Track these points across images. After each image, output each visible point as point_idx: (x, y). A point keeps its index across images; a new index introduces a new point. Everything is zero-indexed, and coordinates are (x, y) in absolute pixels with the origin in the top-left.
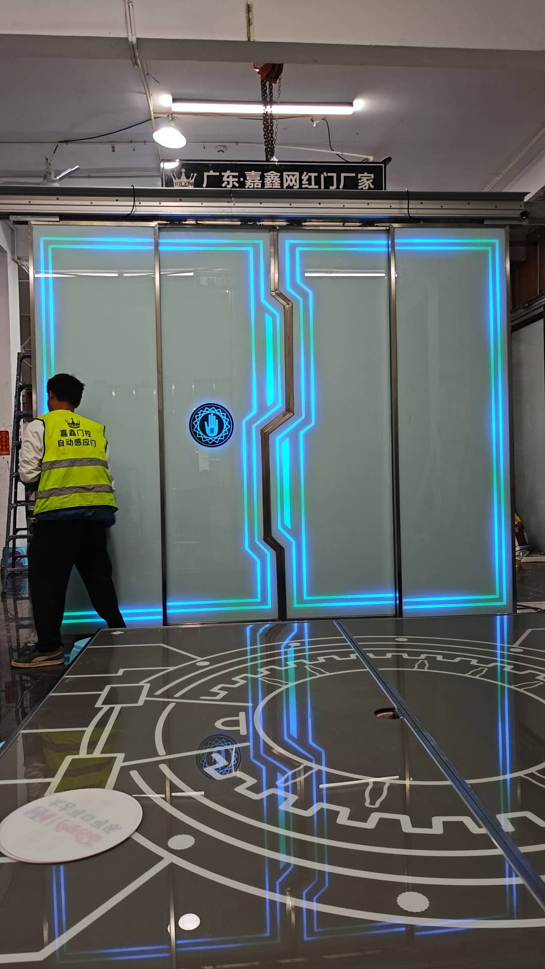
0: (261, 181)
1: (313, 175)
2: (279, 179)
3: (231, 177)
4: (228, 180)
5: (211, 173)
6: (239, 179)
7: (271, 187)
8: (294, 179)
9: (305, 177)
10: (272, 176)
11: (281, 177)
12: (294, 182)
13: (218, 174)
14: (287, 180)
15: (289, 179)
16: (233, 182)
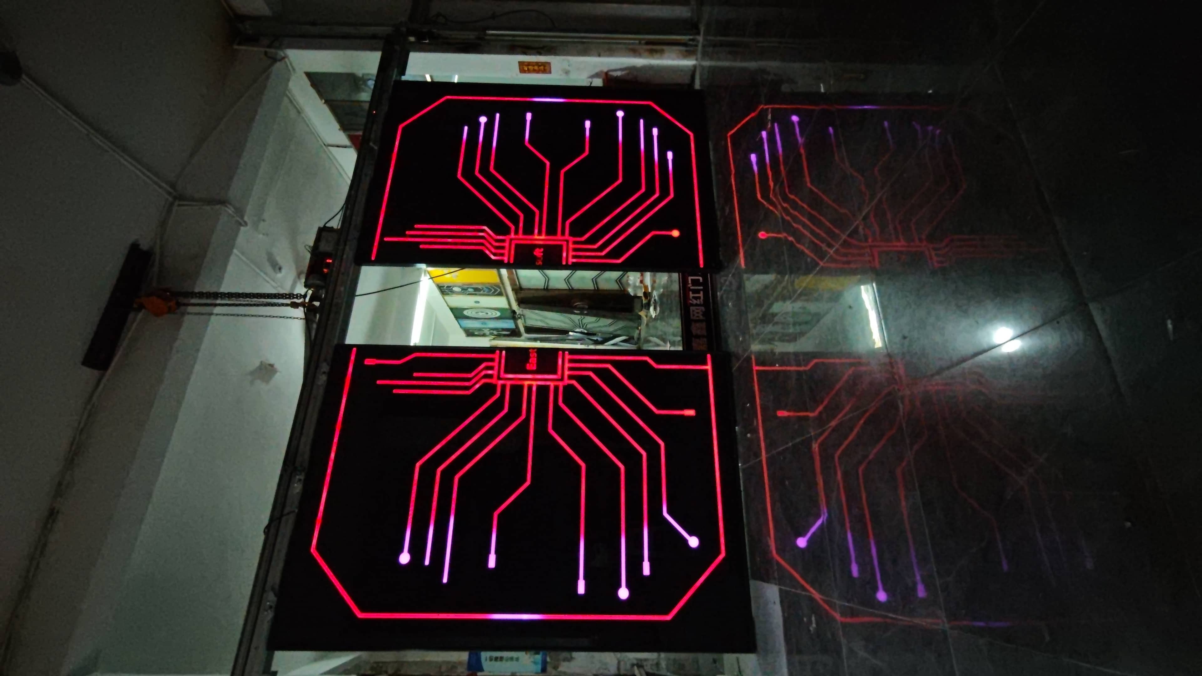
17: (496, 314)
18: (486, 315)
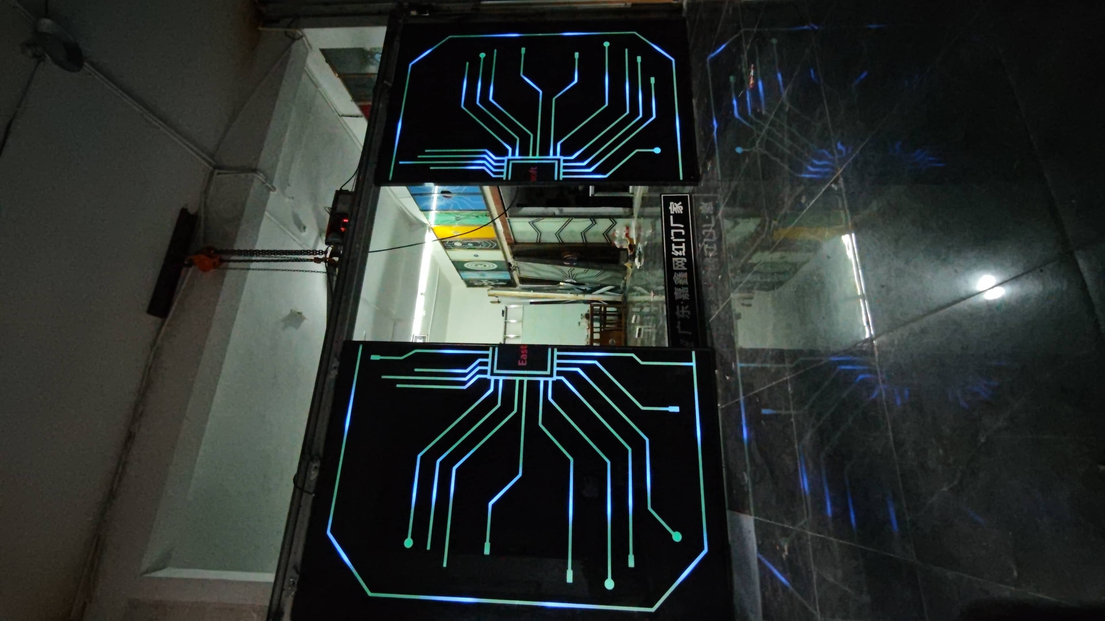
0: (683, 287)
1: (674, 247)
2: (679, 273)
4: (683, 314)
6: (682, 305)
7: (687, 280)
8: (679, 262)
9: (676, 253)
11: (678, 271)
12: (681, 262)
13: (679, 323)
14: (680, 267)
15: (679, 266)
16: (685, 310)
17: (494, 266)
18: (484, 267)
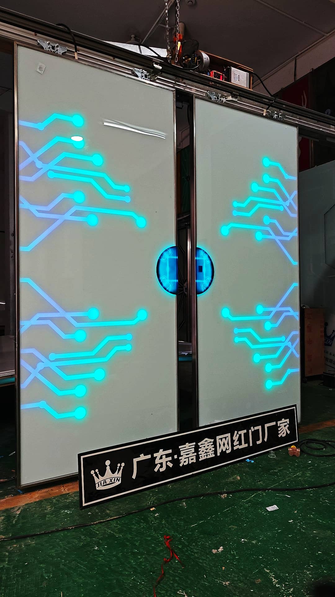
3: (164, 457)
5: (142, 457)
10: (206, 445)
